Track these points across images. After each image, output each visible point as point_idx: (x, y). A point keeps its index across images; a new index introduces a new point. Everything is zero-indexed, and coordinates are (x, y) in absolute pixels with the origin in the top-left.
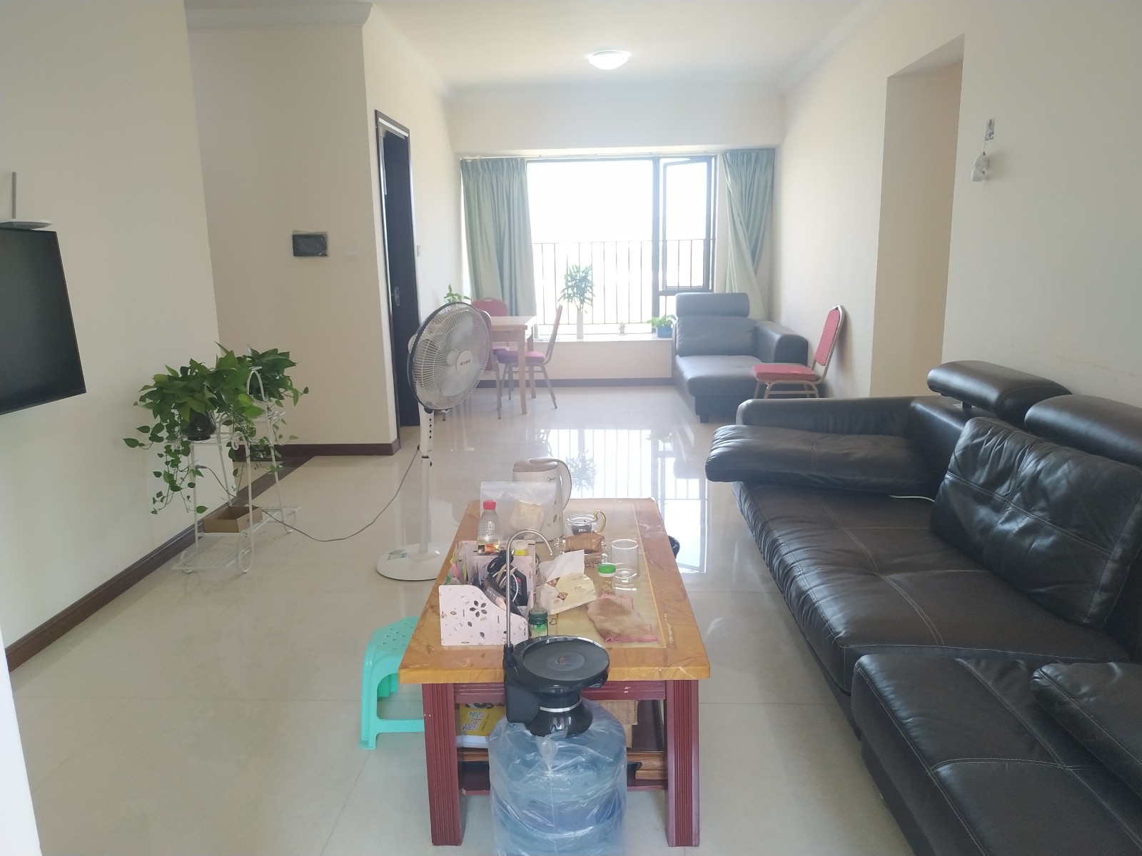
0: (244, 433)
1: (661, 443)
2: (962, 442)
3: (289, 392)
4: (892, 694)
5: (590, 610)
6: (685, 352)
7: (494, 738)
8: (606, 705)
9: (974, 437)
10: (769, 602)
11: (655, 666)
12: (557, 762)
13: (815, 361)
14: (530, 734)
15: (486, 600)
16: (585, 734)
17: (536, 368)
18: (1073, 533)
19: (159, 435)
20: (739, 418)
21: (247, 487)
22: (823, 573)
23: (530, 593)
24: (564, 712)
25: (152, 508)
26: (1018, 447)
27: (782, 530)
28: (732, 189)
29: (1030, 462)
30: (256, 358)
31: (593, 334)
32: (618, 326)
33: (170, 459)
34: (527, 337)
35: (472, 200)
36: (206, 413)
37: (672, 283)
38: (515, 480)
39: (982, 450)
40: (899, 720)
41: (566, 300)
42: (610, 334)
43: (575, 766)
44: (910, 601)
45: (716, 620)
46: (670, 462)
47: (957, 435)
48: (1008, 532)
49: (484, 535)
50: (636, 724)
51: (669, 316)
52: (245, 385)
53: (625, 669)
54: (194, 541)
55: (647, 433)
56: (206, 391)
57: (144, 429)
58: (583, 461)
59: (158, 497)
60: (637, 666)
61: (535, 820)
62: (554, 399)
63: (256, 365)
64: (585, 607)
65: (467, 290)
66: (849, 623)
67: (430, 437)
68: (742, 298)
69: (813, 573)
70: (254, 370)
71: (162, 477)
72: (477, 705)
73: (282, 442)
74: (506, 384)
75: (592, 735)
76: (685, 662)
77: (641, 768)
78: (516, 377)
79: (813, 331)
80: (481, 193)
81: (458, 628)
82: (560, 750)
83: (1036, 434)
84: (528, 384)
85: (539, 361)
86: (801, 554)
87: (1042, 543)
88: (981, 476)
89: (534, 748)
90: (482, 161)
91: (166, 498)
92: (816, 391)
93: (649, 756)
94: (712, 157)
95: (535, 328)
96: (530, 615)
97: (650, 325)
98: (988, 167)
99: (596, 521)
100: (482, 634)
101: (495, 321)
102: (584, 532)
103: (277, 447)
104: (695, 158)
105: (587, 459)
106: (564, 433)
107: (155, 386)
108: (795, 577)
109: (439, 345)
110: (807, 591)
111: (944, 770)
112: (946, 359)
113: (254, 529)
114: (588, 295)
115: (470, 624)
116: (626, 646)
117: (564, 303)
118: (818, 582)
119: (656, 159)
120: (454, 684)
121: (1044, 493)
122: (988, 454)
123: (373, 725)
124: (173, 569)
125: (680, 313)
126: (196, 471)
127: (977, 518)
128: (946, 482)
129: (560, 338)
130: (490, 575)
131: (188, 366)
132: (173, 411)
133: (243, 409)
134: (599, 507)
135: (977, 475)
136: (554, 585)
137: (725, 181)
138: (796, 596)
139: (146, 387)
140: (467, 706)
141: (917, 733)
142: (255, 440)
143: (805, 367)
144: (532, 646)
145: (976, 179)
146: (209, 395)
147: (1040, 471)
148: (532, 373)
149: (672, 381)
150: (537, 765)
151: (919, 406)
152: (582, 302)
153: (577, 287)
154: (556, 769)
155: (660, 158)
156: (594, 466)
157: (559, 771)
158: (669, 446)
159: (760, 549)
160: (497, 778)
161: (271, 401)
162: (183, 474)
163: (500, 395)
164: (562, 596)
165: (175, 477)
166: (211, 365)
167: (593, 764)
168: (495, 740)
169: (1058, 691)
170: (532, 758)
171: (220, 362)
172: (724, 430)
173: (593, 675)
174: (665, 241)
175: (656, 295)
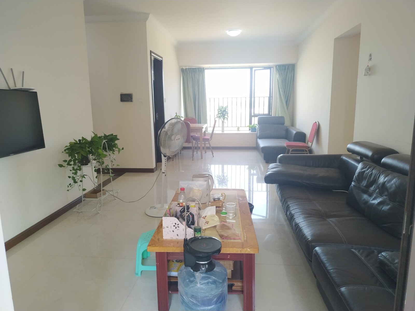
0: (100, 163)
1: (252, 171)
2: (358, 170)
3: (117, 149)
4: (326, 261)
5: (217, 228)
6: (261, 137)
7: (180, 272)
8: (222, 262)
9: (362, 169)
10: (287, 228)
11: (239, 248)
12: (201, 281)
13: (308, 141)
14: (193, 271)
15: (179, 222)
16: (212, 272)
17: (206, 142)
18: (397, 204)
19: (71, 163)
20: (278, 161)
21: (101, 184)
22: (305, 217)
23: (196, 221)
24: (205, 263)
25: (67, 189)
26: (378, 172)
27: (291, 202)
28: (279, 79)
29: (382, 178)
30: (106, 137)
31: (228, 131)
32: (237, 128)
33: (74, 172)
34: (203, 131)
35: (185, 83)
36: (87, 156)
37: (257, 112)
38: (193, 180)
39: (365, 173)
40: (328, 270)
41: (218, 118)
42: (233, 131)
43: (208, 283)
44: (336, 228)
45: (268, 235)
46: (255, 177)
47: (356, 168)
48: (374, 204)
49: (180, 200)
50: (233, 269)
51: (255, 124)
52: (101, 146)
53: (228, 249)
54: (82, 202)
55: (247, 167)
56: (87, 148)
57: (65, 161)
58: (223, 176)
59: (69, 185)
60: (232, 248)
61: (193, 302)
62: (213, 154)
63: (105, 139)
64: (215, 227)
65: (183, 114)
66: (313, 235)
67: (165, 166)
68: (282, 118)
69: (301, 217)
70: (104, 141)
71: (71, 178)
72: (176, 261)
73: (114, 167)
74: (196, 148)
75: (215, 272)
76: (250, 247)
77: (234, 286)
78: (199, 145)
79: (307, 130)
80: (188, 80)
81: (169, 232)
82: (203, 277)
83: (385, 168)
84: (203, 148)
85: (208, 140)
86: (297, 210)
87: (386, 208)
88: (364, 183)
89: (194, 276)
90: (189, 69)
91: (72, 186)
92: (308, 152)
93: (237, 281)
94: (272, 67)
95: (207, 128)
96: (195, 229)
97: (249, 127)
98: (370, 71)
99: (222, 196)
100: (178, 235)
101: (192, 125)
102: (217, 200)
103: (112, 169)
104: (265, 68)
105: (225, 176)
106: (217, 166)
107: (69, 146)
108: (294, 219)
109: (169, 133)
110: (298, 224)
111: (343, 289)
112: (355, 140)
113: (103, 197)
114: (226, 116)
115: (173, 231)
116: (229, 241)
117: (217, 119)
118: (303, 220)
119: (251, 68)
120: (167, 252)
121: (387, 189)
122: (367, 175)
123: (140, 268)
124: (74, 211)
125: (259, 123)
126: (83, 176)
127: (363, 199)
128: (352, 185)
129: (215, 132)
130: (181, 214)
131: (81, 139)
132: (75, 155)
133: (100, 155)
134: (223, 192)
135: (363, 182)
136: (204, 218)
137: (276, 76)
138: (295, 225)
139: (66, 146)
140: (173, 261)
141: (334, 275)
142: (104, 166)
143: (304, 143)
144: (194, 240)
145: (365, 75)
146: (88, 149)
147: (386, 181)
148: (205, 144)
149: (256, 148)
150: (194, 282)
151: (344, 158)
152: (224, 119)
153: (222, 113)
154: (201, 284)
155: (253, 68)
156: (228, 178)
157: (202, 284)
158: (255, 172)
159: (283, 209)
160: (180, 287)
161: (110, 152)
162: (78, 178)
163: (193, 152)
164: (207, 223)
165: (75, 178)
166: (89, 139)
167: (214, 282)
168: (180, 273)
169: (387, 262)
170: (193, 279)
171: (92, 138)
172: (272, 165)
173: (215, 250)
174: (254, 97)
175: (251, 117)
